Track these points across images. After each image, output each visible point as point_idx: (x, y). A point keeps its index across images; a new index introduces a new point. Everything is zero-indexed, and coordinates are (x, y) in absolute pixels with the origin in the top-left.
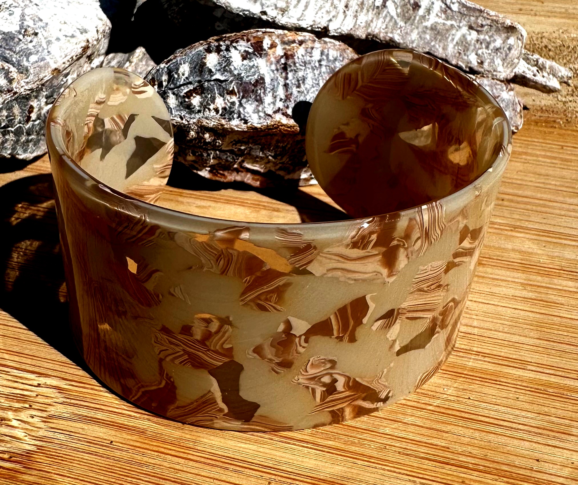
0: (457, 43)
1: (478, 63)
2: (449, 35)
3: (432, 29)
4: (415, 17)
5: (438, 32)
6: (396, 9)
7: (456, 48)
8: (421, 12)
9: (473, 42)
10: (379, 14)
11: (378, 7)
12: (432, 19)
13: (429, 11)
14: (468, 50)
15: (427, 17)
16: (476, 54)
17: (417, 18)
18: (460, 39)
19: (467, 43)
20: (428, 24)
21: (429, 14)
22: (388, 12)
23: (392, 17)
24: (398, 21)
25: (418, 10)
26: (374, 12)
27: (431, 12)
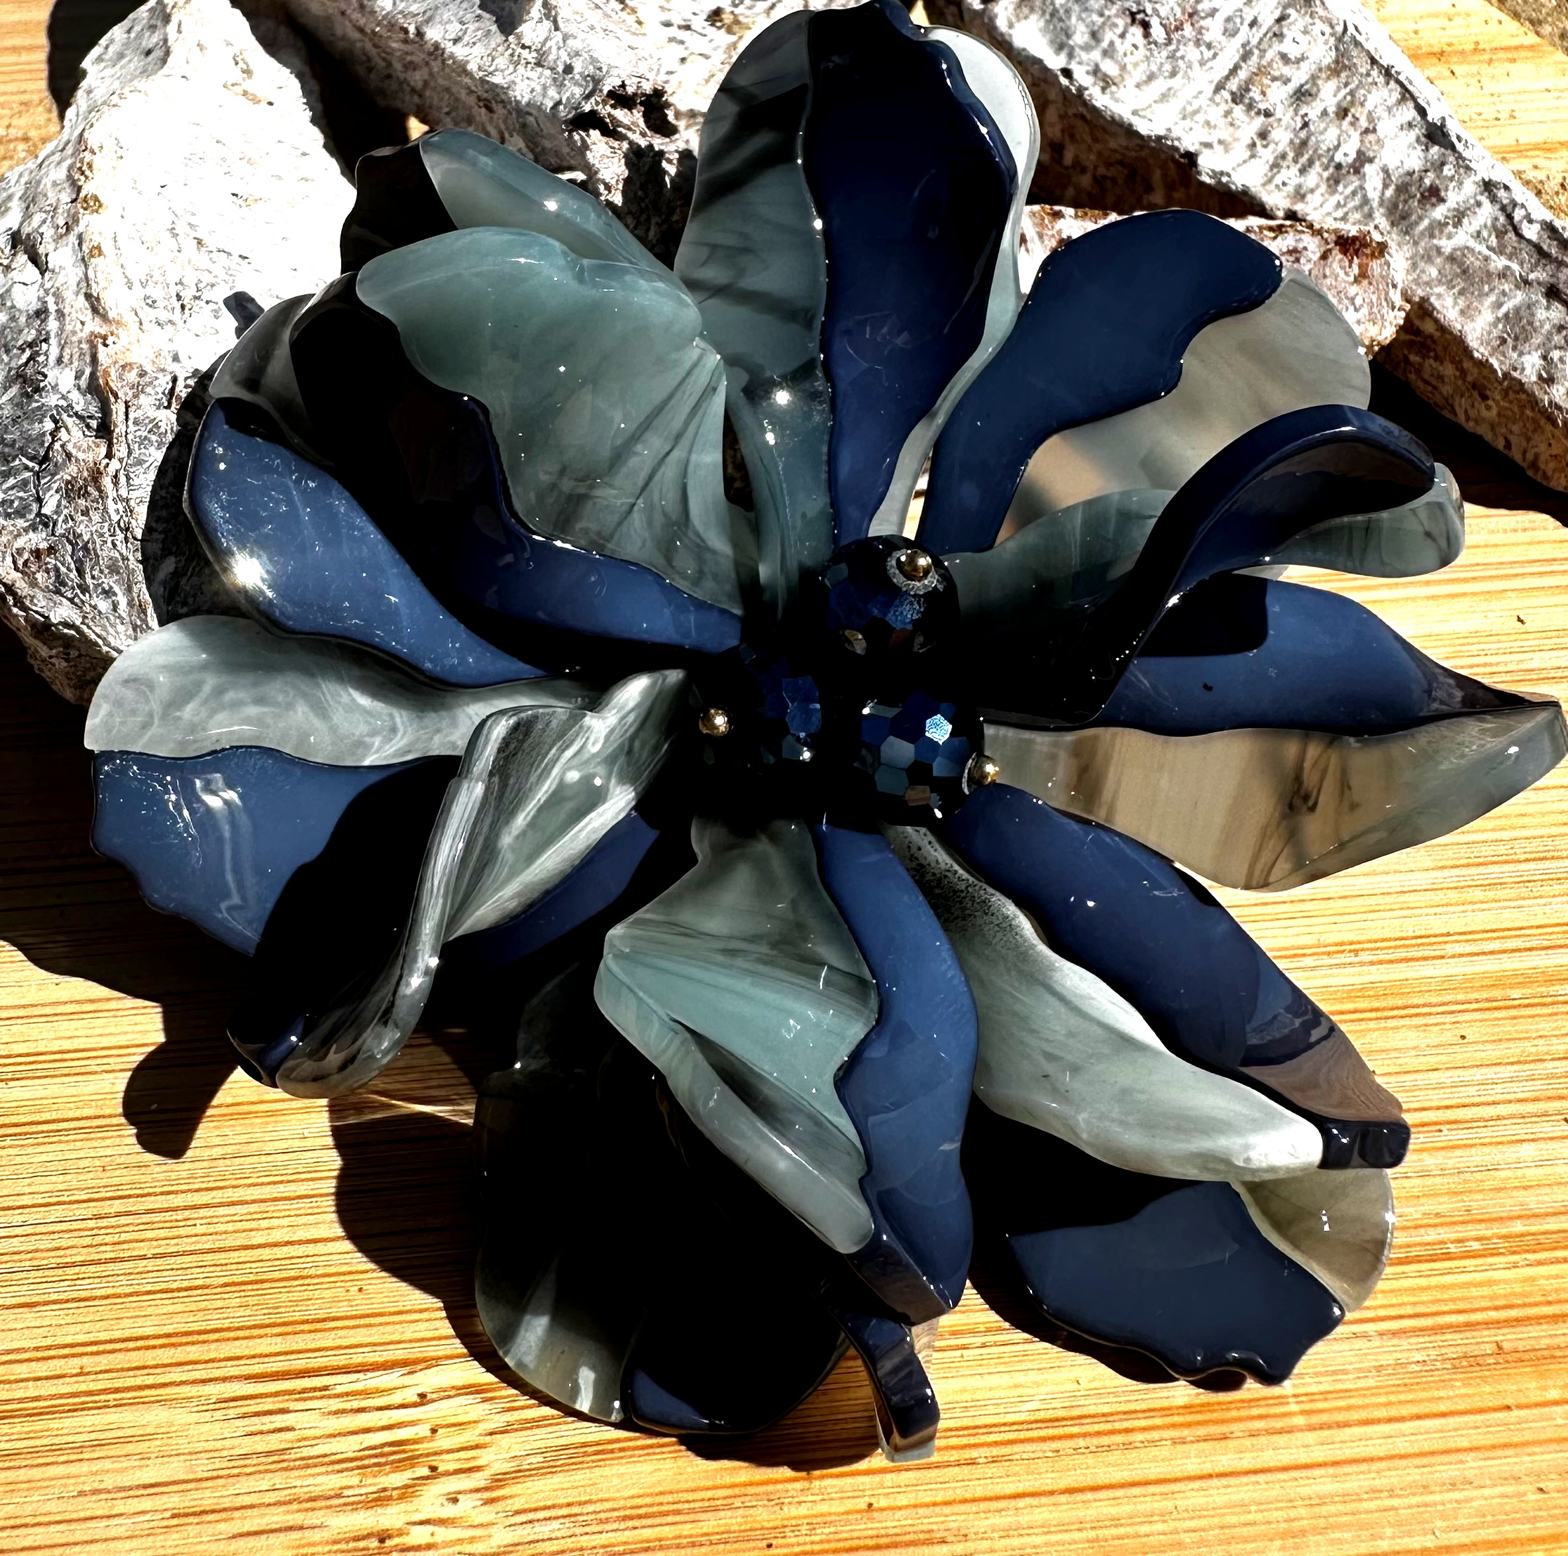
0: (1506, 315)
1: (1540, 377)
2: (1492, 290)
3: (1451, 259)
4: (1421, 218)
5: (1464, 272)
6: (1386, 186)
7: (1500, 326)
8: (1439, 212)
9: (1547, 327)
10: (1337, 182)
11: (1339, 166)
12: (1461, 237)
13: (1459, 217)
14: (1526, 340)
15: (1450, 228)
16: (1545, 358)
17: (1426, 222)
18: (1517, 310)
19: (1531, 323)
20: (1447, 245)
21: (1458, 223)
22: (1362, 188)
23: (1366, 201)
24: (1377, 214)
25: (1434, 205)
26: (1326, 174)
27: (1465, 221)
